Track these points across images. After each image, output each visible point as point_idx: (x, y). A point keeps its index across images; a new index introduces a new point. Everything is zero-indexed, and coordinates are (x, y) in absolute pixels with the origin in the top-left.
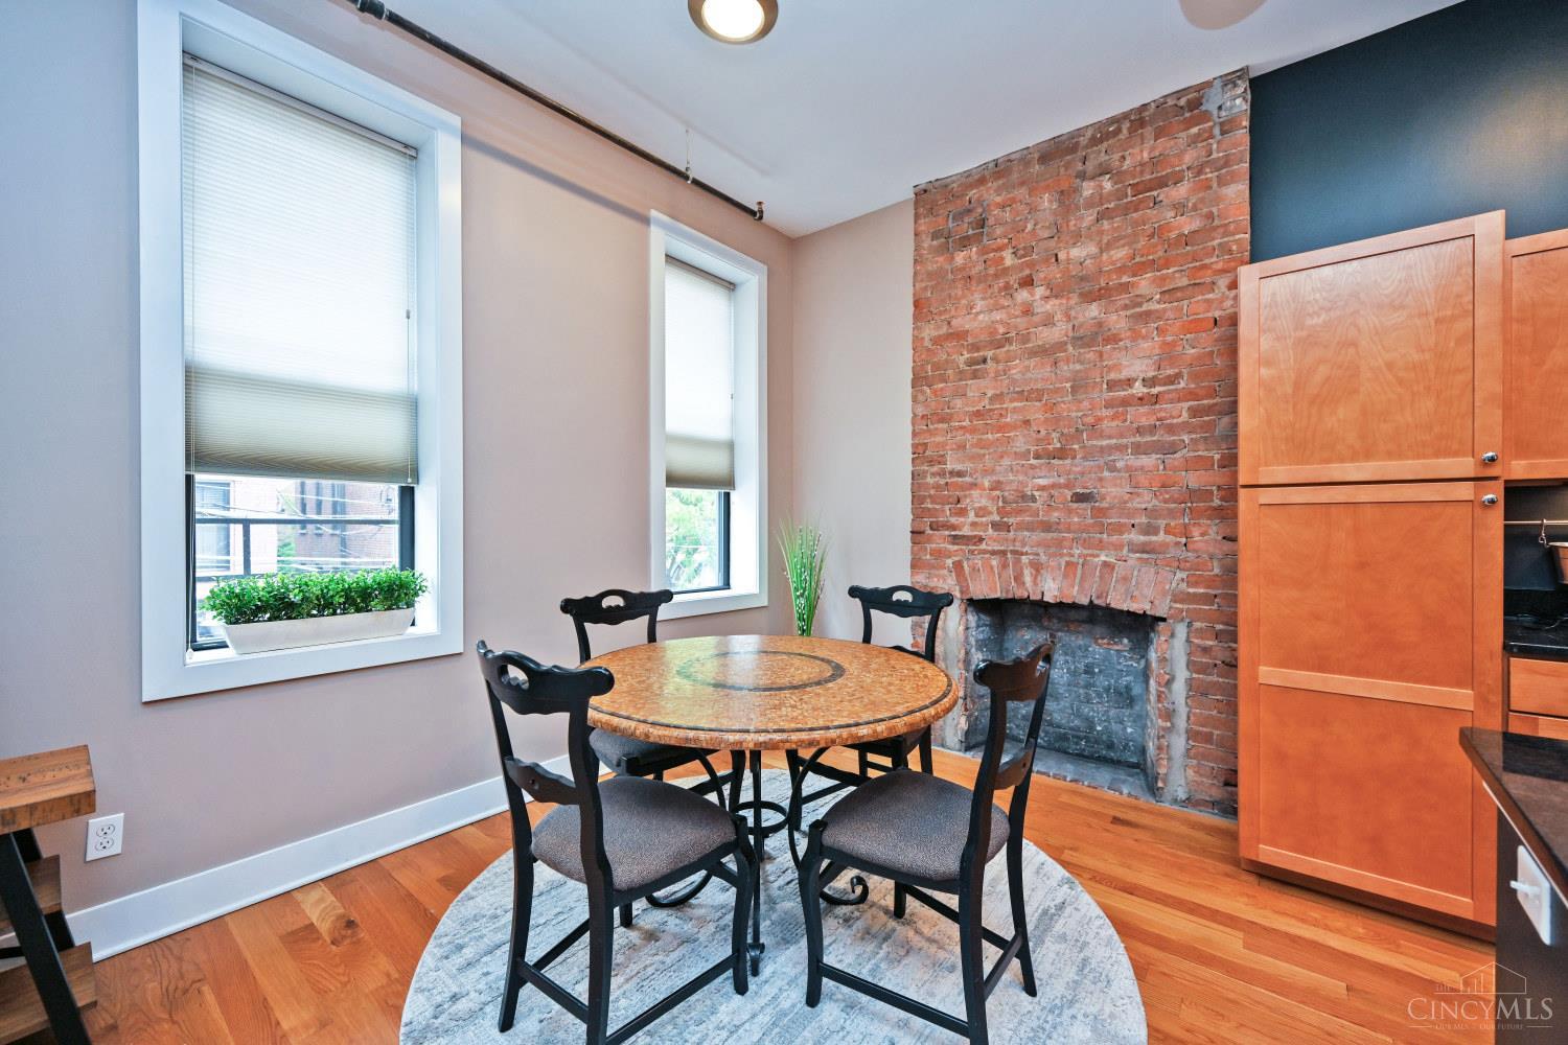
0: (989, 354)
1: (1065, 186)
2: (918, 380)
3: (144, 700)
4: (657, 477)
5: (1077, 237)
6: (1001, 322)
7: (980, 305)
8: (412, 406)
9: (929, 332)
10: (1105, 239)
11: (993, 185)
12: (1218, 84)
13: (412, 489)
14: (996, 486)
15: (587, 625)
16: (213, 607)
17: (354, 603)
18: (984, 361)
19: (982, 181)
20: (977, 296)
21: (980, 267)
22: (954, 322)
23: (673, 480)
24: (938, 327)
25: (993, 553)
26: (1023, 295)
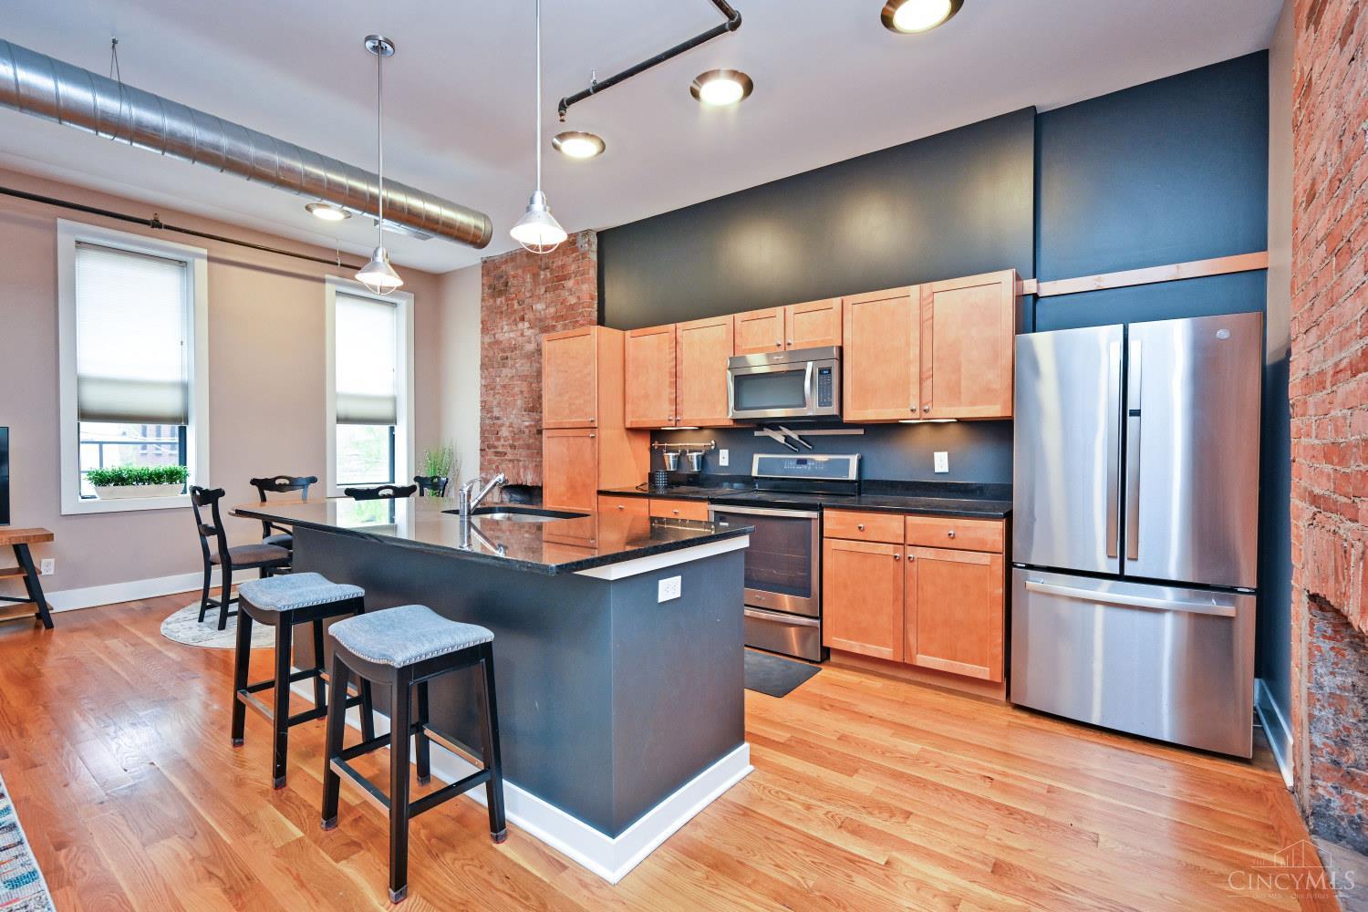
0: (509, 354)
1: (535, 272)
2: (483, 366)
3: (63, 513)
4: (331, 418)
5: (539, 298)
6: (513, 338)
7: (506, 328)
8: (185, 387)
9: (487, 340)
10: (548, 301)
11: (511, 265)
12: (580, 235)
13: (185, 427)
14: (511, 426)
15: (265, 492)
16: (90, 479)
17: (154, 480)
18: (507, 358)
19: (506, 262)
20: (505, 323)
21: (505, 308)
22: (497, 336)
23: (343, 420)
24: (490, 338)
25: (510, 461)
26: (520, 325)
